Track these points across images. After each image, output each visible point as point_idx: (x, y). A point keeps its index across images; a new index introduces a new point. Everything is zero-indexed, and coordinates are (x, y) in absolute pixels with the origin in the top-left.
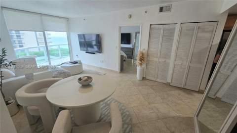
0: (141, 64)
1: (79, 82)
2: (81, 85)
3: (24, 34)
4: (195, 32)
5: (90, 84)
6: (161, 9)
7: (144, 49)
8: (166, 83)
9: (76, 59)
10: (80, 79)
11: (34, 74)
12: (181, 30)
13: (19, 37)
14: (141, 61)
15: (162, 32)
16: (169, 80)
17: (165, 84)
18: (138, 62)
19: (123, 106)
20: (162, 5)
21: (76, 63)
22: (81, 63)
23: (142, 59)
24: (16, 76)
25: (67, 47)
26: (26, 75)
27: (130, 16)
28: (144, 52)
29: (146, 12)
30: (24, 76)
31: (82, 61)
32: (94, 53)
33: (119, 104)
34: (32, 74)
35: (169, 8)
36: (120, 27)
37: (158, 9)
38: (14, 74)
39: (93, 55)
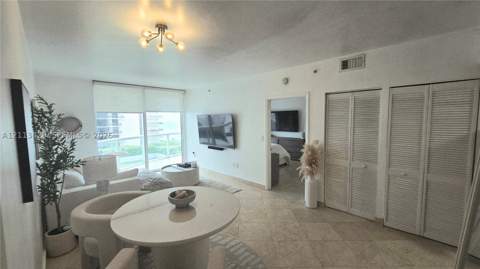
0: (312, 174)
1: (170, 200)
2: (174, 206)
3: (123, 117)
4: (427, 103)
5: (191, 204)
6: (345, 65)
7: (317, 142)
8: (372, 219)
9: (190, 159)
10: (173, 195)
11: (111, 182)
12: (393, 100)
13: (115, 122)
14: (310, 165)
15: (351, 106)
16: (381, 214)
17: (371, 221)
18: (304, 167)
19: (261, 262)
20: (346, 57)
21: (187, 166)
22: (196, 167)
23: (312, 162)
24: (86, 184)
25: (178, 138)
26: (99, 183)
27: (287, 81)
28: (316, 146)
29: (315, 72)
30: (95, 186)
31: (198, 164)
32: (221, 149)
33: (253, 256)
34: (107, 181)
35: (360, 62)
36: (269, 101)
37: (339, 65)
38: (83, 182)
39: (220, 151)
